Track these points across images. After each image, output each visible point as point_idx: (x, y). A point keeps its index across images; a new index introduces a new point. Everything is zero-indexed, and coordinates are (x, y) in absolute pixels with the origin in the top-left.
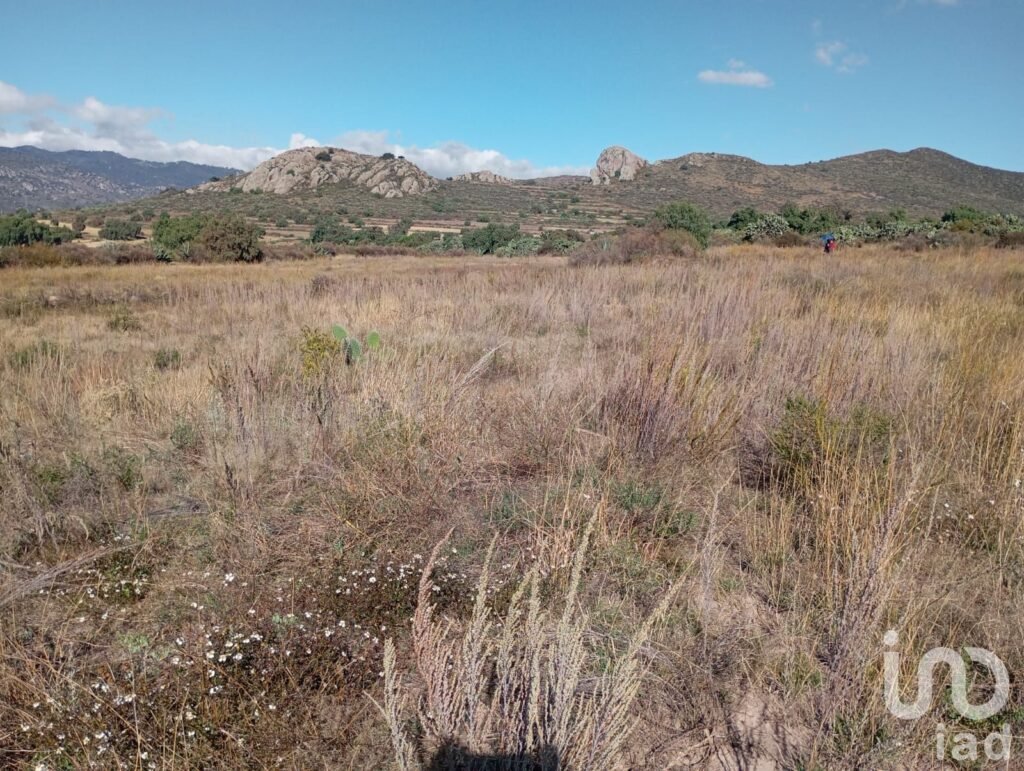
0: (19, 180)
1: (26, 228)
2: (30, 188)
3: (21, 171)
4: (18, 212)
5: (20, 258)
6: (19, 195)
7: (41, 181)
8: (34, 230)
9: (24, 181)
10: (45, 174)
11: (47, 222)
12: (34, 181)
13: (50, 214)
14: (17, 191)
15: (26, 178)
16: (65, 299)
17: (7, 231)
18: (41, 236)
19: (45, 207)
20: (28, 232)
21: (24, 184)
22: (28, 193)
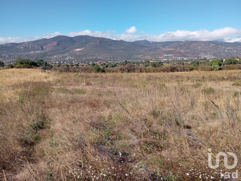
0: (233, 50)
1: (232, 61)
2: (235, 51)
3: (234, 48)
4: (231, 57)
5: (226, 68)
6: (233, 53)
7: (238, 50)
8: (234, 61)
9: (234, 50)
10: (239, 48)
11: (238, 59)
12: (237, 50)
13: (239, 57)
14: (232, 52)
15: (235, 49)
16: (228, 78)
17: (228, 62)
18: (236, 62)
19: (238, 56)
20: (233, 62)
21: (234, 51)
22: (235, 53)
